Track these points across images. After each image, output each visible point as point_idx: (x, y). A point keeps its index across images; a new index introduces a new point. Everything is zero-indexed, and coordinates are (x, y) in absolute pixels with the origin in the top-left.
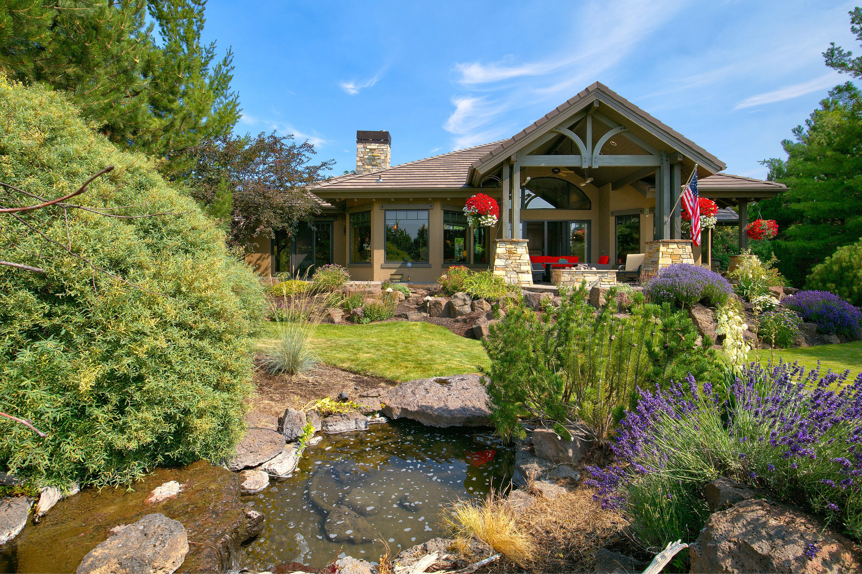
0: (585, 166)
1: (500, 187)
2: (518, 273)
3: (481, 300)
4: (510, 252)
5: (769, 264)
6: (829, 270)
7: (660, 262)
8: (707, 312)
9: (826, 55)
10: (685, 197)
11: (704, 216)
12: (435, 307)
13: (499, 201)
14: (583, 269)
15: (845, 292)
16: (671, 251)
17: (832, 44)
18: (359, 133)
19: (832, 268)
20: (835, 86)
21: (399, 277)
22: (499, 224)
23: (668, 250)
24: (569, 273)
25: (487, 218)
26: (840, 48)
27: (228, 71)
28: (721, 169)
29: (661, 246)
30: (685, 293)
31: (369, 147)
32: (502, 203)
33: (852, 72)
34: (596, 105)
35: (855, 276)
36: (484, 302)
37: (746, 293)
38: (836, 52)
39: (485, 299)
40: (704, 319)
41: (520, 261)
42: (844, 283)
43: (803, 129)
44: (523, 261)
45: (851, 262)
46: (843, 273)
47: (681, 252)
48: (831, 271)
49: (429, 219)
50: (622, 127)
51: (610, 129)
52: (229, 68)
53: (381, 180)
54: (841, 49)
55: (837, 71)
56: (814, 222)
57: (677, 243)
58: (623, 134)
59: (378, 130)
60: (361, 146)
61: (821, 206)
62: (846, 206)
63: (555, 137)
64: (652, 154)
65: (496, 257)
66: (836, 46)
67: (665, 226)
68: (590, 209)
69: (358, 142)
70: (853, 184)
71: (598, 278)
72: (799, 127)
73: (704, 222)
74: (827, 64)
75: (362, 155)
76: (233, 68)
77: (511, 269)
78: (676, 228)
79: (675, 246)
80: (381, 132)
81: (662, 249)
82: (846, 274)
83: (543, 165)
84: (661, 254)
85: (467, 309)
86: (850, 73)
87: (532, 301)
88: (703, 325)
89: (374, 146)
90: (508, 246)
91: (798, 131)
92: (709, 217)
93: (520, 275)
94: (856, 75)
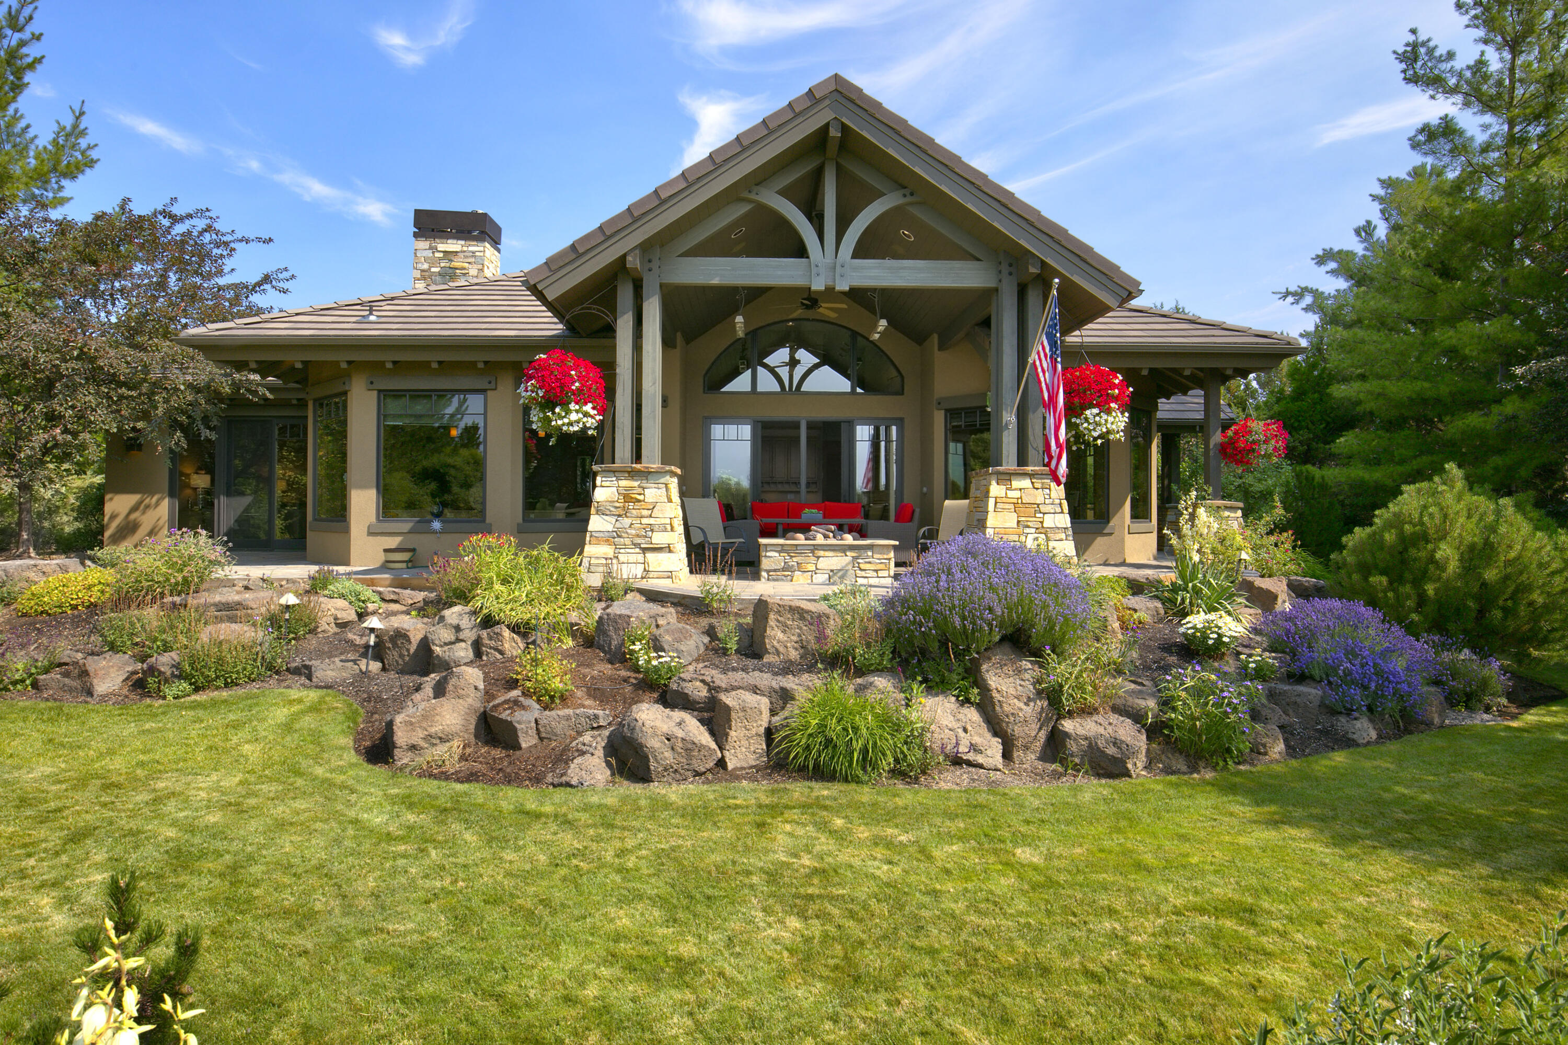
0: (818, 285)
1: (609, 331)
2: (644, 550)
3: (497, 629)
4: (627, 498)
5: (1268, 523)
6: (1376, 541)
7: (989, 523)
8: (1019, 671)
9: (1402, 57)
10: (1038, 363)
11: (1096, 411)
12: (395, 645)
13: (607, 369)
14: (820, 539)
15: (1408, 597)
16: (1017, 494)
17: (1413, 31)
18: (418, 213)
19: (1382, 536)
20: (1420, 126)
21: (405, 556)
22: (607, 426)
23: (1010, 494)
24: (782, 549)
25: (568, 412)
26: (1429, 40)
27: (22, 44)
28: (1130, 296)
29: (994, 483)
30: (957, 621)
31: (441, 247)
32: (615, 375)
33: (1459, 98)
34: (834, 133)
35: (1432, 560)
36: (506, 633)
37: (1183, 600)
38: (1422, 50)
39: (508, 627)
40: (1012, 691)
41: (651, 521)
42: (1408, 575)
43: (1375, 227)
44: (659, 521)
45: (1422, 524)
46: (1406, 549)
47: (1039, 497)
48: (1381, 544)
49: (485, 414)
50: (907, 192)
51: (882, 194)
52: (26, 35)
53: (372, 318)
54: (1431, 44)
55: (1427, 95)
56: (1392, 425)
57: (1031, 476)
58: (910, 209)
59: (469, 209)
60: (423, 244)
61: (1394, 389)
62: (1444, 390)
63: (750, 212)
64: (978, 260)
65: (593, 510)
66: (1422, 37)
67: (1005, 434)
68: (901, 392)
69: (416, 235)
70: (1454, 341)
71: (849, 559)
72: (1369, 223)
73: (1098, 424)
74: (1408, 80)
75: (426, 266)
76: (38, 37)
77: (627, 541)
78: (1031, 438)
79: (1026, 483)
80: (474, 214)
81: (996, 490)
82: (1413, 552)
83: (716, 281)
84: (991, 502)
85: (462, 654)
86: (1452, 100)
87: (612, 633)
88: (1007, 708)
89: (453, 245)
90: (624, 483)
91: (1365, 231)
92: (1109, 411)
93: (650, 556)
94: (1467, 104)
